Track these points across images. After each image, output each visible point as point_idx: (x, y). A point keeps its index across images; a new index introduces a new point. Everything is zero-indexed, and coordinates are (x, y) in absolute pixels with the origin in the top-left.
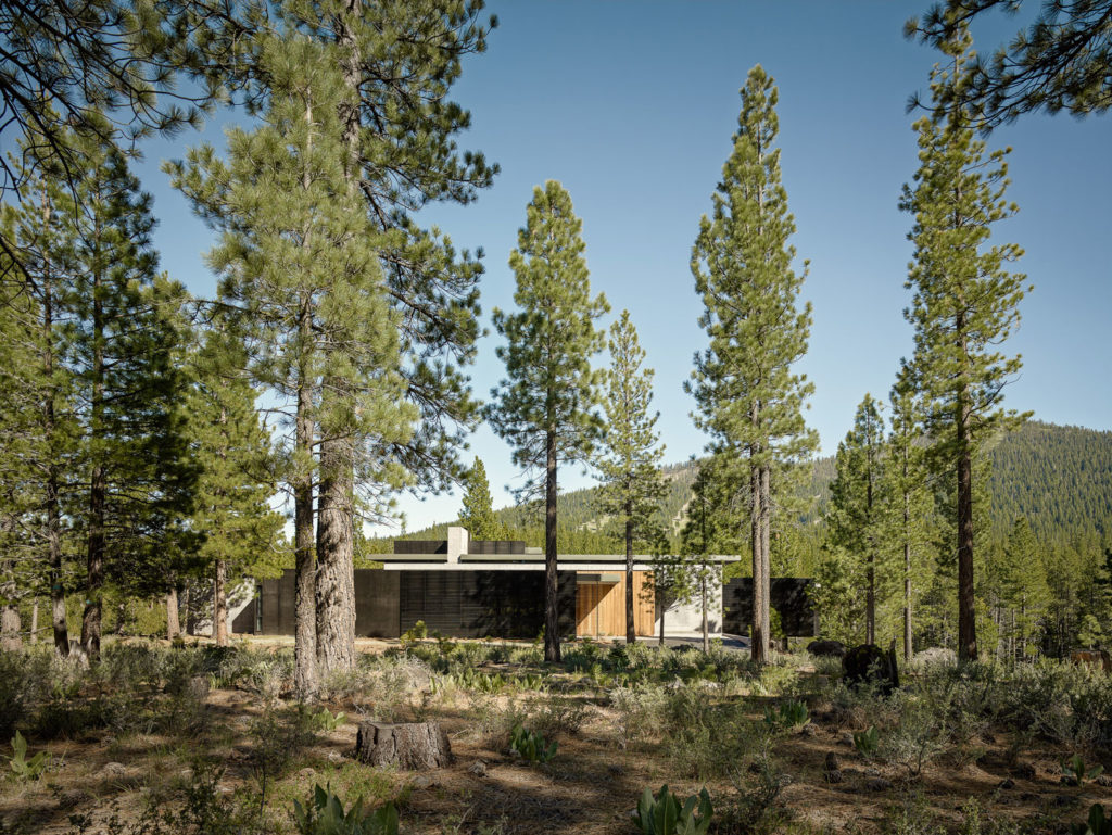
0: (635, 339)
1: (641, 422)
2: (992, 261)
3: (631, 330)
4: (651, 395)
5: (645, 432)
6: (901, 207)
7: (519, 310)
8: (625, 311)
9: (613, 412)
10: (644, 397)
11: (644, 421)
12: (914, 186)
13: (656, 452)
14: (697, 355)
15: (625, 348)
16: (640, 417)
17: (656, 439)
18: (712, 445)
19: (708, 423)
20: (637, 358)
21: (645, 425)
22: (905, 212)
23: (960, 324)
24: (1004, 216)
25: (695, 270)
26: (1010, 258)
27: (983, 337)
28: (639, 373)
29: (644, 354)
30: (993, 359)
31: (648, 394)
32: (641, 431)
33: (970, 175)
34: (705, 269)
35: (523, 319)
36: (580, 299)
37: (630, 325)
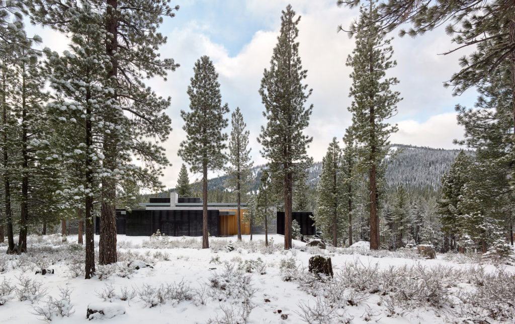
0: (242, 119)
1: (243, 153)
2: (385, 86)
3: (240, 116)
4: (248, 142)
5: (246, 156)
6: (347, 65)
7: (192, 111)
8: (238, 108)
9: (232, 149)
10: (245, 142)
11: (245, 152)
12: (353, 56)
13: (250, 164)
14: (262, 127)
15: (238, 123)
16: (243, 150)
17: (250, 159)
18: (269, 164)
19: (267, 155)
20: (242, 127)
21: (245, 154)
22: (349, 66)
23: (372, 111)
24: (391, 67)
25: (262, 93)
26: (393, 83)
27: (383, 116)
28: (243, 133)
29: (245, 126)
30: (386, 126)
31: (247, 142)
32: (244, 156)
33: (376, 49)
34: (266, 92)
35: (193, 115)
36: (216, 107)
37: (240, 114)
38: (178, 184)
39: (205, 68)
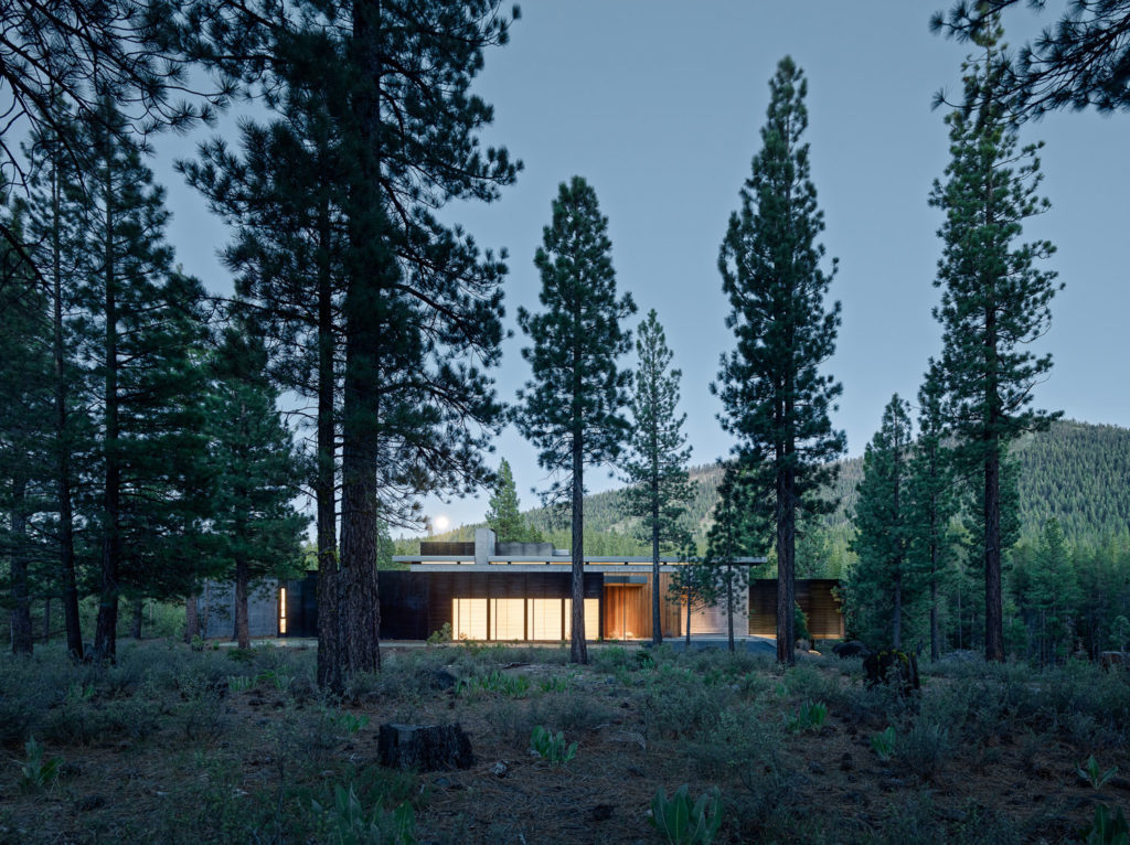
0: (662, 339)
1: (668, 424)
2: (1022, 259)
3: (658, 329)
4: (678, 397)
5: (673, 434)
6: (931, 203)
7: (546, 310)
8: (653, 311)
9: (640, 413)
10: (671, 398)
11: (671, 423)
12: (945, 181)
13: (683, 454)
15: (652, 348)
16: (667, 417)
17: (683, 441)
18: (738, 447)
19: (736, 425)
20: (664, 358)
21: (672, 427)
22: (935, 207)
23: (990, 321)
24: (1036, 212)
25: (723, 267)
26: (1043, 255)
27: (1017, 333)
28: (666, 374)
29: (671, 354)
30: (1024, 358)
31: (674, 396)
32: (668, 433)
33: (1000, 169)
34: (733, 268)
35: (548, 320)
36: (606, 299)
37: (658, 324)
38: (491, 510)
39: (576, 199)
